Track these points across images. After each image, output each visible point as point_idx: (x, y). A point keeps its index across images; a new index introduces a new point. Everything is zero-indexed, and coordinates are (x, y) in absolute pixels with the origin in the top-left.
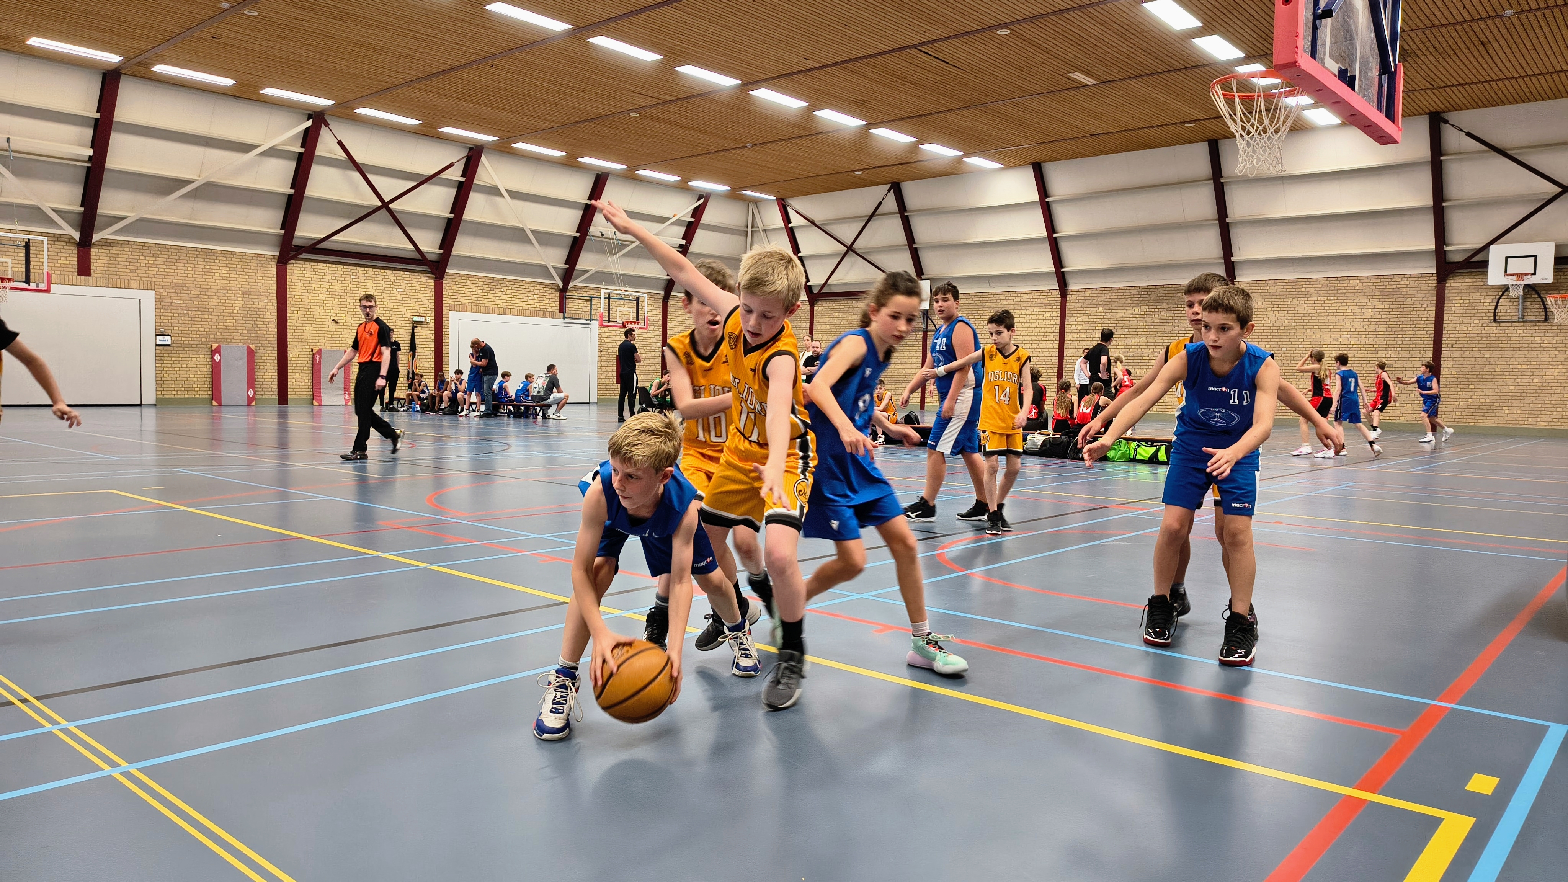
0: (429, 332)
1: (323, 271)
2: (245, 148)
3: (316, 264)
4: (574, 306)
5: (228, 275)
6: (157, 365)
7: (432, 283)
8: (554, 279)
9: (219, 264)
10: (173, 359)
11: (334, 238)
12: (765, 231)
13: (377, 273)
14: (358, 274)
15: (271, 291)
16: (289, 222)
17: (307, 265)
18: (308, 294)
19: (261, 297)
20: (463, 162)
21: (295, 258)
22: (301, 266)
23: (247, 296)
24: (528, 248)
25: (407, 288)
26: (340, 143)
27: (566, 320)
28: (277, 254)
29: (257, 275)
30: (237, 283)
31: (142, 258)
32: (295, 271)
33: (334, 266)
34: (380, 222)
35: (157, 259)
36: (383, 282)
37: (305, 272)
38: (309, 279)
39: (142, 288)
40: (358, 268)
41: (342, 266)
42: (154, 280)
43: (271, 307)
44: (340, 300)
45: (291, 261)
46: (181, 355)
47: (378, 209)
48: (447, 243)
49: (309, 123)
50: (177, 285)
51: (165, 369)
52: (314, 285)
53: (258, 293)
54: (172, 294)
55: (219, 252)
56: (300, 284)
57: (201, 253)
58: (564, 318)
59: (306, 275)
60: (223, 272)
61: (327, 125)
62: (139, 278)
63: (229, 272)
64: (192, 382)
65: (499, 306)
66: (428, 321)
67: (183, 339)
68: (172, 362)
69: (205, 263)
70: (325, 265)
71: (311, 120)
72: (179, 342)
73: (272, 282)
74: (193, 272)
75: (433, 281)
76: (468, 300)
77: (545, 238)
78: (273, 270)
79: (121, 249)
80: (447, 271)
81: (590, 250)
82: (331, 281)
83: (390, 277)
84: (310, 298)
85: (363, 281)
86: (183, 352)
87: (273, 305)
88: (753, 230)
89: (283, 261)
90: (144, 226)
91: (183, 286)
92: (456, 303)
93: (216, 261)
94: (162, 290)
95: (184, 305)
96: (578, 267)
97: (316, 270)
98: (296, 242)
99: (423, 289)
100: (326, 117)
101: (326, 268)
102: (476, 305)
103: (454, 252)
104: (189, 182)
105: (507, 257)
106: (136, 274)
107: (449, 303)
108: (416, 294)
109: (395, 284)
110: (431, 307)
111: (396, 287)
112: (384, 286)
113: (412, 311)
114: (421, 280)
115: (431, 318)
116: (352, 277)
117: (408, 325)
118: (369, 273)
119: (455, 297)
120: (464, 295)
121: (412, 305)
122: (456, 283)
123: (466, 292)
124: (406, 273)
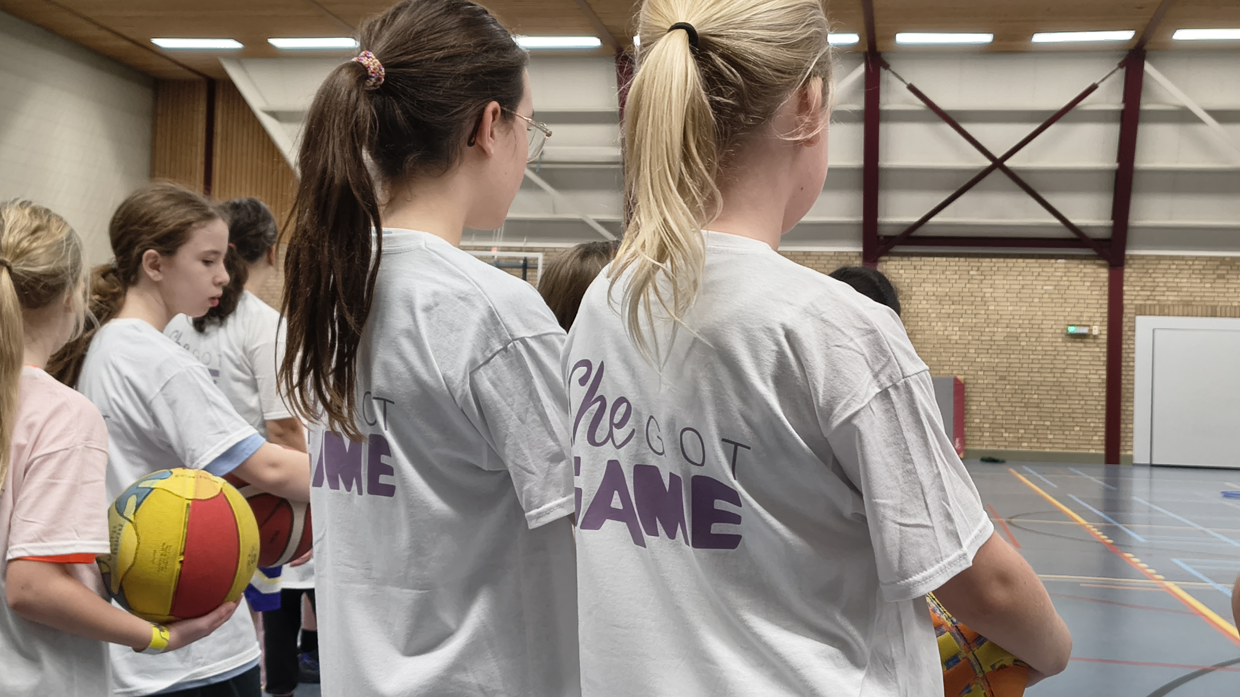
0: (1097, 349)
3: (919, 258)
7: (1104, 274)
11: (933, 220)
13: (1009, 265)
14: (983, 269)
16: (871, 206)
17: (905, 262)
21: (887, 252)
22: (897, 263)
25: (1062, 283)
26: (912, 88)
28: (861, 249)
33: (944, 259)
34: (999, 189)
36: (1020, 278)
38: (908, 280)
40: (981, 260)
41: (958, 259)
44: (953, 307)
45: (883, 258)
47: (990, 170)
48: (1120, 209)
49: (864, 68)
52: (914, 289)
61: (887, 67)
66: (1095, 331)
70: (931, 259)
71: (864, 65)
75: (1104, 271)
76: (1172, 297)
80: (1127, 253)
82: (941, 281)
83: (1034, 270)
85: (987, 277)
89: (871, 257)
92: (1149, 302)
97: (918, 267)
98: (884, 232)
99: (1089, 284)
100: (883, 56)
102: (1187, 304)
107: (1136, 302)
108: (1076, 292)
109: (1040, 278)
110: (1102, 310)
111: (1042, 283)
112: (1022, 282)
113: (1068, 318)
114: (1085, 271)
115: (1099, 329)
116: (971, 273)
117: (1060, 340)
118: (997, 265)
119: (1149, 293)
120: (1165, 289)
121: (1069, 309)
122: (1151, 271)
123: (1168, 285)
124: (1059, 261)
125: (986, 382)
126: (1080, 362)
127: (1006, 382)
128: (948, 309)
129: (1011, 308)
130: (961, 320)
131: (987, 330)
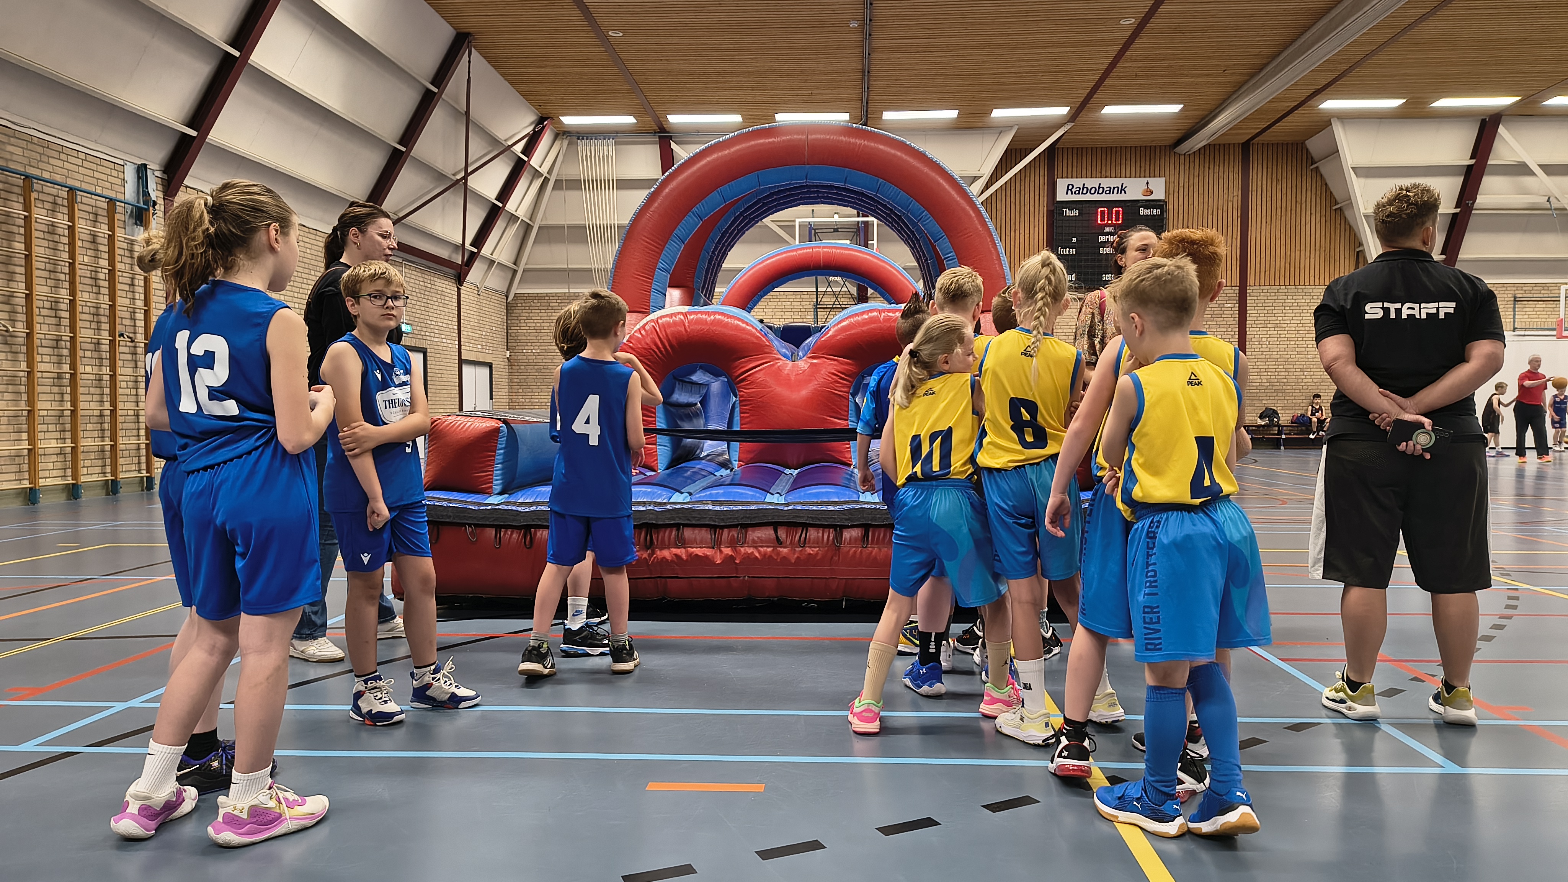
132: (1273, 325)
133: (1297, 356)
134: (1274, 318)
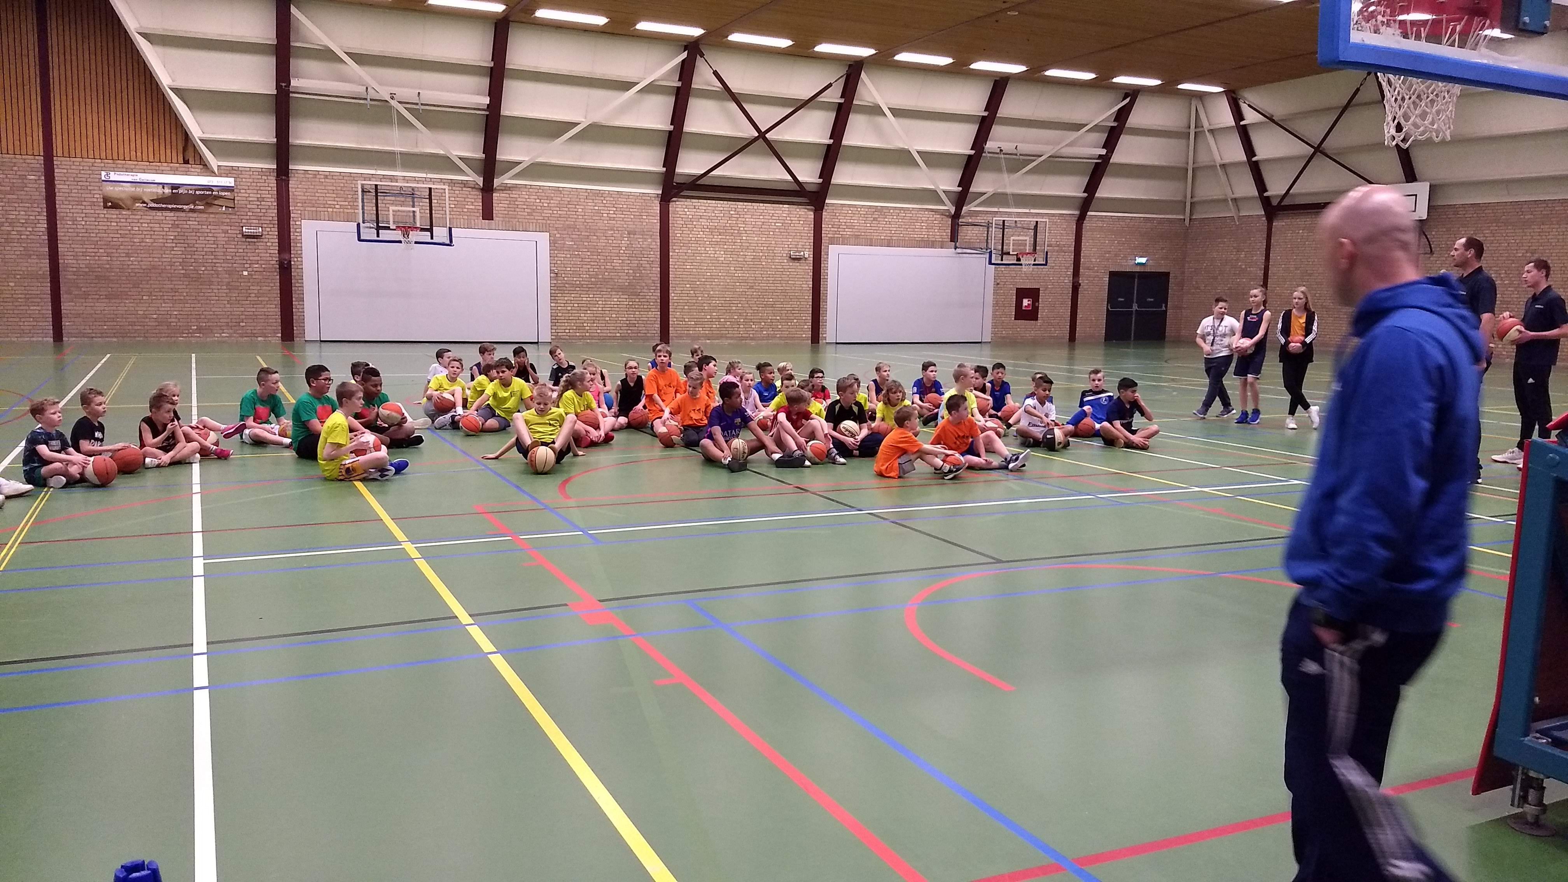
0: (807, 268)
1: (704, 208)
2: (626, 86)
3: (697, 201)
4: (967, 233)
5: (615, 216)
6: (552, 305)
7: (811, 215)
8: (943, 203)
9: (607, 205)
10: (566, 298)
11: (713, 173)
12: (1211, 131)
13: (756, 208)
14: (737, 210)
15: (654, 230)
16: (670, 161)
17: (688, 202)
18: (689, 232)
19: (645, 237)
20: (842, 82)
21: (677, 195)
22: (683, 203)
23: (632, 236)
24: (915, 172)
25: (787, 221)
26: (716, 73)
27: (959, 250)
28: (660, 192)
29: (642, 214)
30: (623, 223)
31: (538, 201)
32: (677, 209)
33: (714, 202)
34: (757, 153)
35: (552, 201)
36: (761, 217)
37: (686, 210)
38: (690, 217)
39: (538, 230)
40: (738, 203)
41: (722, 202)
42: (548, 222)
43: (655, 247)
44: (720, 237)
45: (674, 199)
46: (573, 295)
47: (756, 139)
48: (827, 172)
49: (684, 55)
50: (569, 227)
51: (559, 308)
52: (694, 223)
53: (643, 233)
54: (564, 236)
55: (607, 192)
56: (681, 222)
57: (591, 194)
58: (956, 248)
59: (688, 213)
60: (611, 212)
61: (702, 55)
62: (535, 221)
63: (616, 213)
64: (583, 321)
65: (882, 238)
66: (807, 256)
67: (575, 279)
68: (565, 302)
69: (593, 204)
70: (705, 201)
71: (686, 52)
72: (571, 282)
73: (656, 221)
74: (583, 214)
75: (812, 213)
76: (848, 232)
77: (934, 160)
78: (657, 209)
79: (518, 193)
80: (827, 201)
81: (987, 169)
82: (711, 218)
83: (770, 212)
84: (691, 236)
85: (742, 216)
86: (575, 292)
87: (656, 244)
88: (1198, 130)
89: (665, 199)
90: (539, 170)
91: (574, 227)
92: (836, 235)
93: (605, 202)
94: (556, 232)
95: (575, 246)
96: (972, 189)
97: (697, 207)
98: (677, 179)
99: (802, 222)
100: (701, 47)
101: (707, 205)
102: (857, 237)
103: (833, 181)
104: (576, 124)
105: (892, 183)
106: (532, 217)
107: (829, 236)
108: (794, 228)
109: (773, 218)
110: (810, 241)
111: (775, 221)
112: (762, 220)
113: (790, 246)
114: (800, 213)
115: (808, 254)
116: (731, 212)
117: (786, 261)
118: (747, 207)
119: (836, 229)
120: (845, 227)
121: (790, 240)
122: (837, 214)
123: (847, 224)
124: (785, 206)
125: (741, 290)
126: (797, 276)
127: (753, 290)
128: (717, 238)
129: (756, 239)
130: (725, 247)
131: (741, 253)
132: (89, 203)
133: (120, 240)
134: (89, 196)
